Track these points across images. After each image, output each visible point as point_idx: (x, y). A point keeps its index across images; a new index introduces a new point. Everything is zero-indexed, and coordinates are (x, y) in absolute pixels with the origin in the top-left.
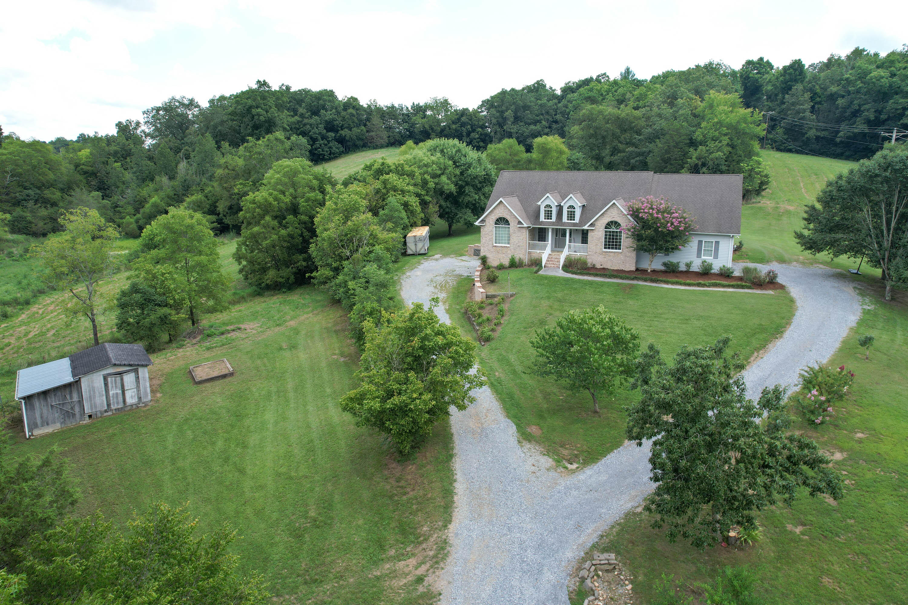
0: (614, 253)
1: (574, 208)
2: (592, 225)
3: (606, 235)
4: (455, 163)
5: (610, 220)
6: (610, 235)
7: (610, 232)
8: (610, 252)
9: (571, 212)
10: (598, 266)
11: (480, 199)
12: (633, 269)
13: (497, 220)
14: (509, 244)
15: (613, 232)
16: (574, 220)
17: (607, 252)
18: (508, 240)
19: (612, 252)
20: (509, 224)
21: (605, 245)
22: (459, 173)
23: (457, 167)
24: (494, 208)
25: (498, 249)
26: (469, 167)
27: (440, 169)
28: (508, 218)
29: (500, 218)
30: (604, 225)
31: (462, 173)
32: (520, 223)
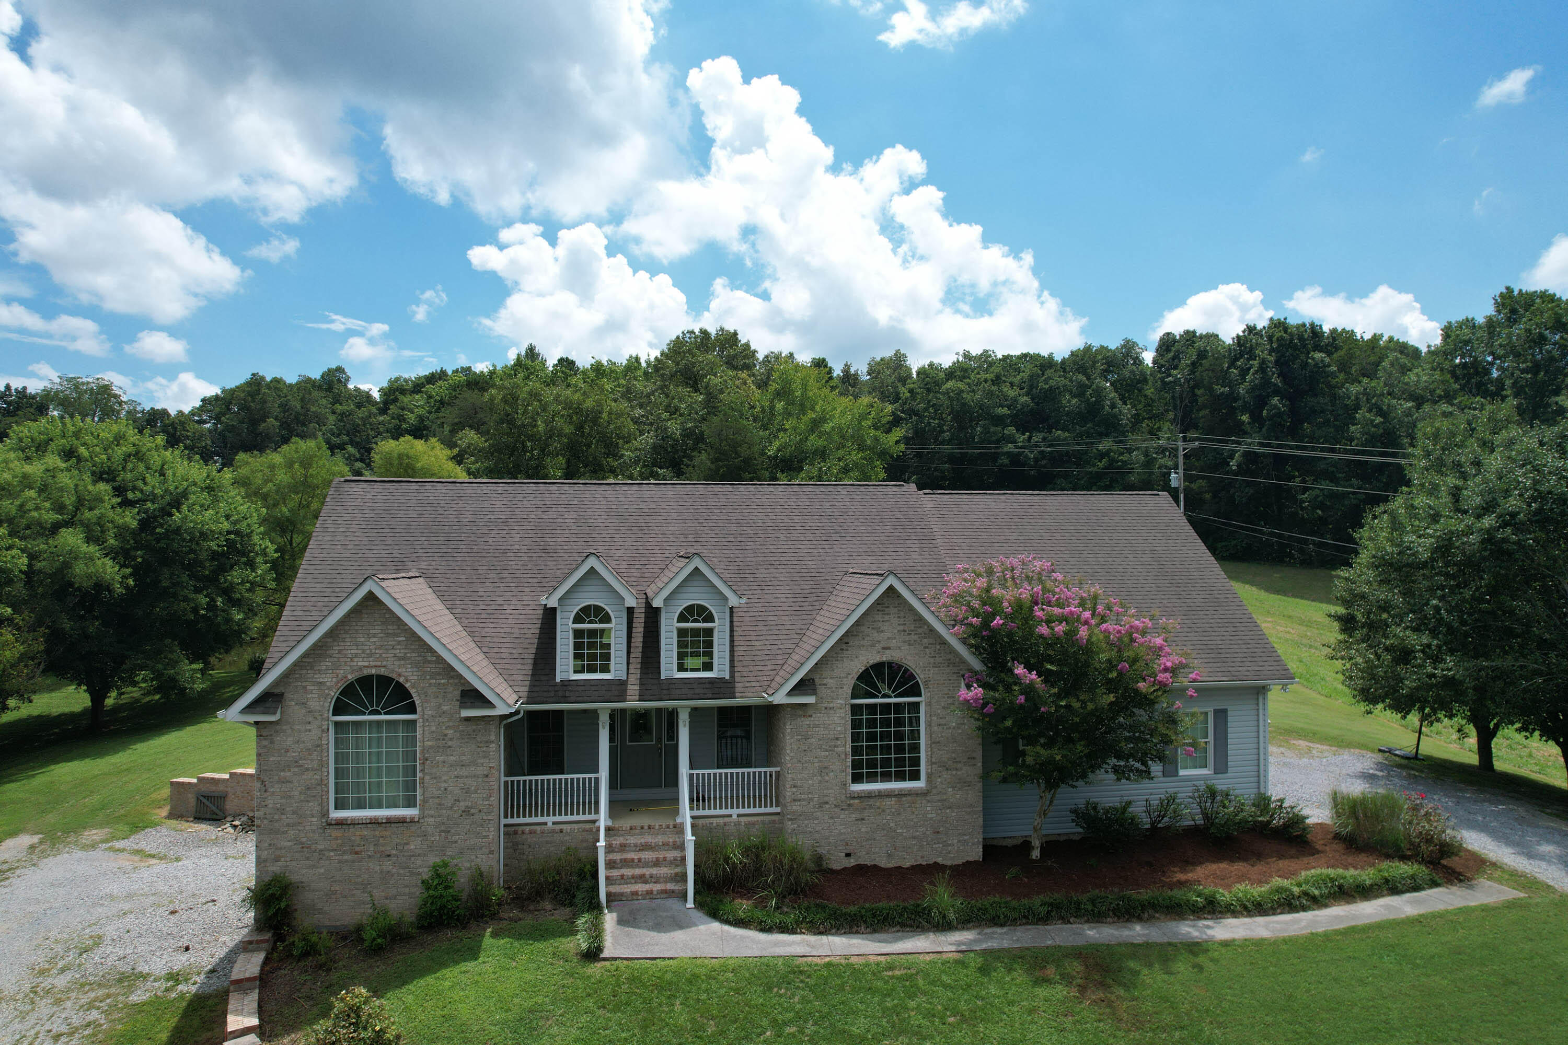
0: (900, 795)
1: (710, 618)
2: (804, 686)
3: (856, 724)
4: (119, 491)
5: (874, 658)
6: (872, 723)
7: (872, 708)
8: (881, 795)
9: (696, 632)
10: (838, 862)
11: (211, 606)
12: (975, 853)
13: (348, 691)
14: (410, 802)
15: (886, 708)
16: (708, 667)
17: (869, 795)
18: (410, 786)
19: (889, 794)
20: (412, 709)
21: (856, 765)
22: (134, 524)
23: (126, 503)
24: (332, 633)
25: (356, 835)
26: (176, 503)
27: (59, 508)
28: (408, 676)
29: (365, 682)
30: (850, 682)
31: (145, 525)
32: (472, 697)
